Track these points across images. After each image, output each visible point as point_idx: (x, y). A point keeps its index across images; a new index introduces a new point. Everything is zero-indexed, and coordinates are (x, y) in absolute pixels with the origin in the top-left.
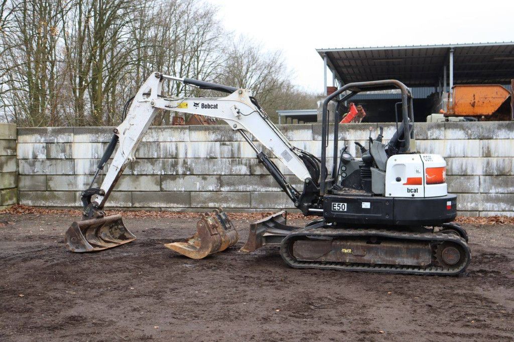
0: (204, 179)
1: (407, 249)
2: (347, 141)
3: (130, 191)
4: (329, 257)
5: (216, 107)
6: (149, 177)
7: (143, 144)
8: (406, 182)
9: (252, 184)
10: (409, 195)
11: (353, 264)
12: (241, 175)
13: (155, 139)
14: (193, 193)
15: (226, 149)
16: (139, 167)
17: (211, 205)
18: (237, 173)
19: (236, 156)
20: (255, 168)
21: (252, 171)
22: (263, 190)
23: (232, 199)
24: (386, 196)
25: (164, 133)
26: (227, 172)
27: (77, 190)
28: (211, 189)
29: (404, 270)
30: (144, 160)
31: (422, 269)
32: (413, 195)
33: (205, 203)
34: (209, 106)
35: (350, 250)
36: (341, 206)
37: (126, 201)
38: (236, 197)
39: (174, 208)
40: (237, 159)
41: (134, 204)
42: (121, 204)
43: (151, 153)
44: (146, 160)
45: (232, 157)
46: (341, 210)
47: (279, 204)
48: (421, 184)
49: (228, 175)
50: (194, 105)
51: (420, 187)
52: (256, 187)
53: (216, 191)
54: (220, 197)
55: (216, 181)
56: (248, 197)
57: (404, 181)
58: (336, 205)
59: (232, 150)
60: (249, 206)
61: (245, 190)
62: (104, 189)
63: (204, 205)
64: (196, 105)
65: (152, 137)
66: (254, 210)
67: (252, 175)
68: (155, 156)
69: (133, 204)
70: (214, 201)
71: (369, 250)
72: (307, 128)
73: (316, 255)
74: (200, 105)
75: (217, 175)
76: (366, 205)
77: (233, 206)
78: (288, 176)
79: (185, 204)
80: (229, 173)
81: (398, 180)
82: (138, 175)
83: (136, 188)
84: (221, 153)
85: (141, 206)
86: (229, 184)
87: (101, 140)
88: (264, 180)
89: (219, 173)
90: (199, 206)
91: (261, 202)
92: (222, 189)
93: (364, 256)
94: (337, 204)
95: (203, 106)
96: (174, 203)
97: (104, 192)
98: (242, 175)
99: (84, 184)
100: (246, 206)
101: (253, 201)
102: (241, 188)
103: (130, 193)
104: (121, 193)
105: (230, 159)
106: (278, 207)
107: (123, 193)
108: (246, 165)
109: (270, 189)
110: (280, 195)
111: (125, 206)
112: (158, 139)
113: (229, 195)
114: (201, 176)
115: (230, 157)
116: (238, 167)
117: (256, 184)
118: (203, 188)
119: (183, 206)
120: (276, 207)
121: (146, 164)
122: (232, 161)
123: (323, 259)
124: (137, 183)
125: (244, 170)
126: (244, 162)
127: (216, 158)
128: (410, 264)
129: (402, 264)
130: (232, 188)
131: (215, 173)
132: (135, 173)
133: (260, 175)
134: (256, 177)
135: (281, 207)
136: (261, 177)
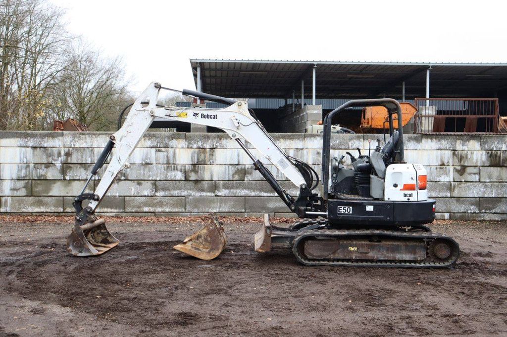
0: (139, 184)
1: (406, 246)
3: (61, 196)
4: (337, 255)
5: (215, 117)
6: (82, 182)
7: (76, 149)
8: (402, 188)
9: (187, 189)
10: (406, 199)
11: (357, 261)
12: (175, 180)
13: (89, 144)
14: (128, 197)
15: (162, 156)
16: (71, 172)
17: (146, 209)
18: (173, 178)
19: (171, 162)
20: (190, 174)
21: (187, 177)
22: (198, 194)
23: (167, 204)
24: (385, 200)
25: (98, 138)
26: (163, 177)
27: (3, 195)
28: (146, 193)
29: (403, 264)
30: (77, 165)
31: (418, 263)
32: (409, 199)
33: (139, 207)
34: (208, 117)
35: (356, 248)
36: (346, 209)
37: (56, 206)
38: (171, 202)
39: (107, 212)
40: (173, 165)
41: (66, 209)
42: (51, 209)
43: (84, 159)
44: (79, 166)
45: (168, 163)
46: (347, 212)
47: (213, 208)
48: (414, 190)
49: (163, 180)
50: (194, 115)
51: (414, 192)
52: (191, 192)
53: (151, 196)
54: (155, 201)
55: (151, 186)
56: (183, 201)
57: (401, 186)
58: (342, 209)
59: (167, 156)
60: (184, 210)
61: (179, 195)
62: (98, 194)
63: (139, 210)
64: (196, 115)
65: (86, 142)
66: (189, 213)
67: (187, 180)
68: (89, 162)
69: (64, 209)
70: (149, 206)
71: (373, 248)
73: (326, 253)
74: (200, 115)
75: (152, 180)
76: (370, 208)
77: (167, 210)
78: (222, 182)
79: (120, 209)
80: (164, 179)
81: (395, 186)
82: (70, 180)
83: (68, 193)
84: (156, 159)
85: (73, 211)
86: (164, 189)
87: (30, 144)
88: (199, 185)
89: (154, 178)
90: (133, 211)
91: (195, 206)
92: (157, 194)
93: (368, 253)
94: (343, 207)
95: (203, 116)
96: (108, 207)
97: (98, 197)
98: (177, 180)
99: (11, 189)
100: (181, 210)
101: (187, 205)
102: (176, 193)
103: (61, 198)
104: (52, 198)
105: (166, 166)
107: (54, 198)
108: (181, 171)
109: (204, 194)
110: (214, 200)
111: (56, 211)
112: (92, 145)
113: (164, 200)
114: (136, 182)
115: (165, 163)
116: (173, 173)
117: (190, 189)
118: (138, 193)
119: (118, 211)
120: (210, 210)
121: (79, 170)
122: (168, 167)
123: (332, 256)
124: (70, 188)
125: (179, 175)
126: (179, 168)
127: (151, 164)
128: (408, 259)
129: (401, 259)
130: (167, 193)
131: (150, 178)
132: (67, 178)
133: (195, 180)
134: (191, 183)
135: (215, 211)
136: (196, 183)
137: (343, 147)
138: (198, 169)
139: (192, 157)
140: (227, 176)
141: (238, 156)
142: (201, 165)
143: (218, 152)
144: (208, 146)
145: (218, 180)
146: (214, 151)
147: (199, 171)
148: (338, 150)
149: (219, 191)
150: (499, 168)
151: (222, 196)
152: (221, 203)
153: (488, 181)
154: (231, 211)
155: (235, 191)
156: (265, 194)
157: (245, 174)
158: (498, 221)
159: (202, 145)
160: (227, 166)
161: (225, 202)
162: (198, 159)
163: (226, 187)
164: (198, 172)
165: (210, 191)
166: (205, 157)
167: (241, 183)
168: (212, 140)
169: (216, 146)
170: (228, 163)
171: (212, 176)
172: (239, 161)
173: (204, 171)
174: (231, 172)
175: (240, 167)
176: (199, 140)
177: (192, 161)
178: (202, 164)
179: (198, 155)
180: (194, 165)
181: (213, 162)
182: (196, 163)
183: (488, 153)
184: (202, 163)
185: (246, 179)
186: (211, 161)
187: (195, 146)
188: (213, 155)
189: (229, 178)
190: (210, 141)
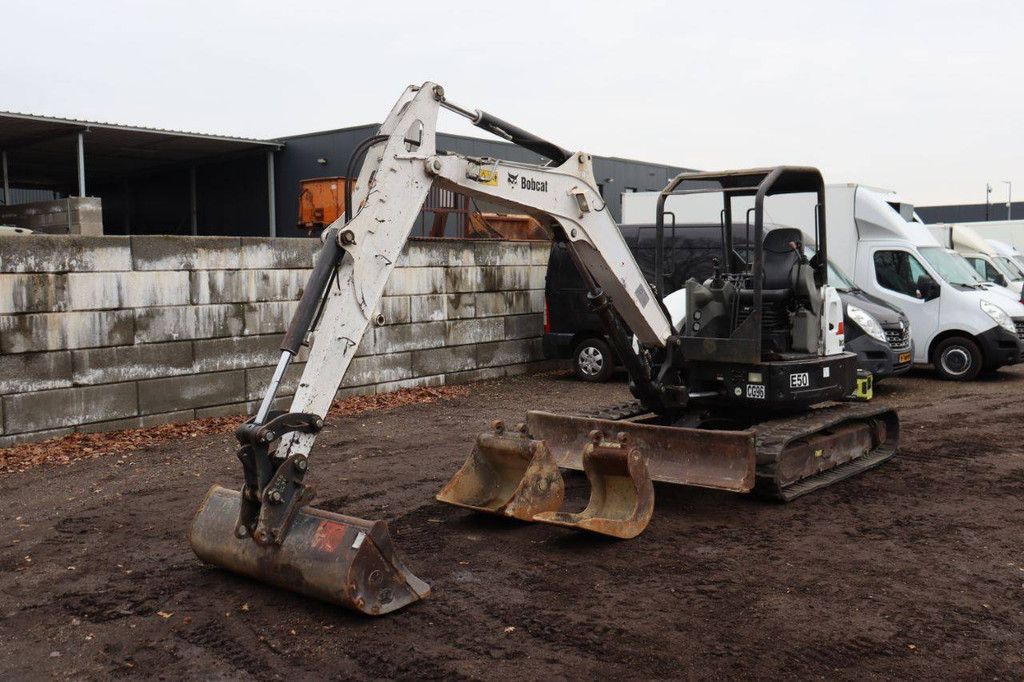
2: (195, 271)
4: (806, 470)
8: (836, 330)
9: (7, 377)
10: (841, 350)
20: (11, 338)
21: (5, 346)
22: (34, 387)
34: (533, 185)
35: (822, 451)
36: (801, 378)
46: (802, 385)
47: (71, 416)
50: (509, 180)
52: (16, 382)
58: (796, 378)
64: (512, 179)
66: (15, 437)
71: (833, 445)
72: (122, 244)
76: (826, 372)
78: (87, 351)
81: (832, 327)
88: (35, 365)
91: (30, 418)
93: (830, 456)
94: (796, 375)
95: (524, 184)
101: (9, 417)
106: (70, 424)
109: (49, 384)
110: (72, 395)
117: (15, 377)
120: (65, 422)
129: (854, 457)
133: (25, 353)
134: (16, 359)
135: (76, 422)
136: (27, 359)
137: (303, 264)
138: (31, 323)
139: (16, 295)
140: (98, 338)
141: (119, 288)
142: (37, 315)
143: (76, 281)
144: (52, 268)
145: (79, 349)
146: (65, 280)
147: (34, 330)
148: (295, 271)
149: (83, 374)
150: (494, 295)
151: (88, 385)
152: (87, 402)
153: (484, 315)
154: (109, 417)
155: (116, 370)
156: (176, 371)
157: (135, 330)
158: (496, 380)
159: (37, 265)
160: (97, 314)
161: (97, 400)
162: (30, 300)
163: (97, 364)
164: (31, 333)
165: (61, 378)
166: (46, 293)
167: (126, 350)
168: (61, 253)
169: (71, 266)
170: (99, 307)
171: (64, 339)
172: (120, 301)
173: (45, 328)
174: (106, 328)
175: (123, 313)
176: (29, 252)
177: (15, 305)
178: (39, 312)
179: (28, 289)
180: (20, 315)
181: (65, 306)
182: (24, 310)
183: (482, 270)
184: (40, 308)
185: (137, 341)
186: (61, 303)
187: (21, 268)
188: (64, 289)
189: (101, 341)
190: (55, 255)
